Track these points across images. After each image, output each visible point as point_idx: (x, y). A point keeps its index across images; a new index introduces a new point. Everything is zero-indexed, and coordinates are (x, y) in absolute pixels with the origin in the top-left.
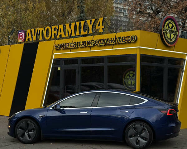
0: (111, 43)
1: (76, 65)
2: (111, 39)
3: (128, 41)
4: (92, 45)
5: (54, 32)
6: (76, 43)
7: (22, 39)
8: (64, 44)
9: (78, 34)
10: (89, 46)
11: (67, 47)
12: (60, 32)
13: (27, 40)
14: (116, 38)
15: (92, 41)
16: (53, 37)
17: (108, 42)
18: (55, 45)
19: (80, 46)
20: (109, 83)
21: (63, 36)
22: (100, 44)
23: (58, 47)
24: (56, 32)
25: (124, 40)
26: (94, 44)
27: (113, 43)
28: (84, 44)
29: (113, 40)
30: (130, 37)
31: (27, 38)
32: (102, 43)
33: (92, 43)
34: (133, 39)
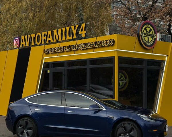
0: (92, 46)
1: (63, 68)
2: (92, 43)
3: (106, 44)
4: (75, 49)
5: (44, 38)
6: (62, 47)
7: (17, 45)
8: (52, 49)
9: (64, 39)
10: (73, 49)
11: (54, 51)
12: (49, 37)
13: (21, 46)
14: (96, 42)
15: (76, 45)
16: (43, 43)
17: (89, 46)
18: (45, 50)
19: (65, 50)
20: (91, 84)
21: (52, 41)
22: (83, 48)
23: (47, 51)
24: (45, 38)
25: (103, 44)
26: (77, 48)
27: (94, 46)
28: (69, 49)
29: (94, 44)
30: (108, 40)
31: (22, 43)
32: (84, 47)
33: (76, 47)
34: (111, 43)
